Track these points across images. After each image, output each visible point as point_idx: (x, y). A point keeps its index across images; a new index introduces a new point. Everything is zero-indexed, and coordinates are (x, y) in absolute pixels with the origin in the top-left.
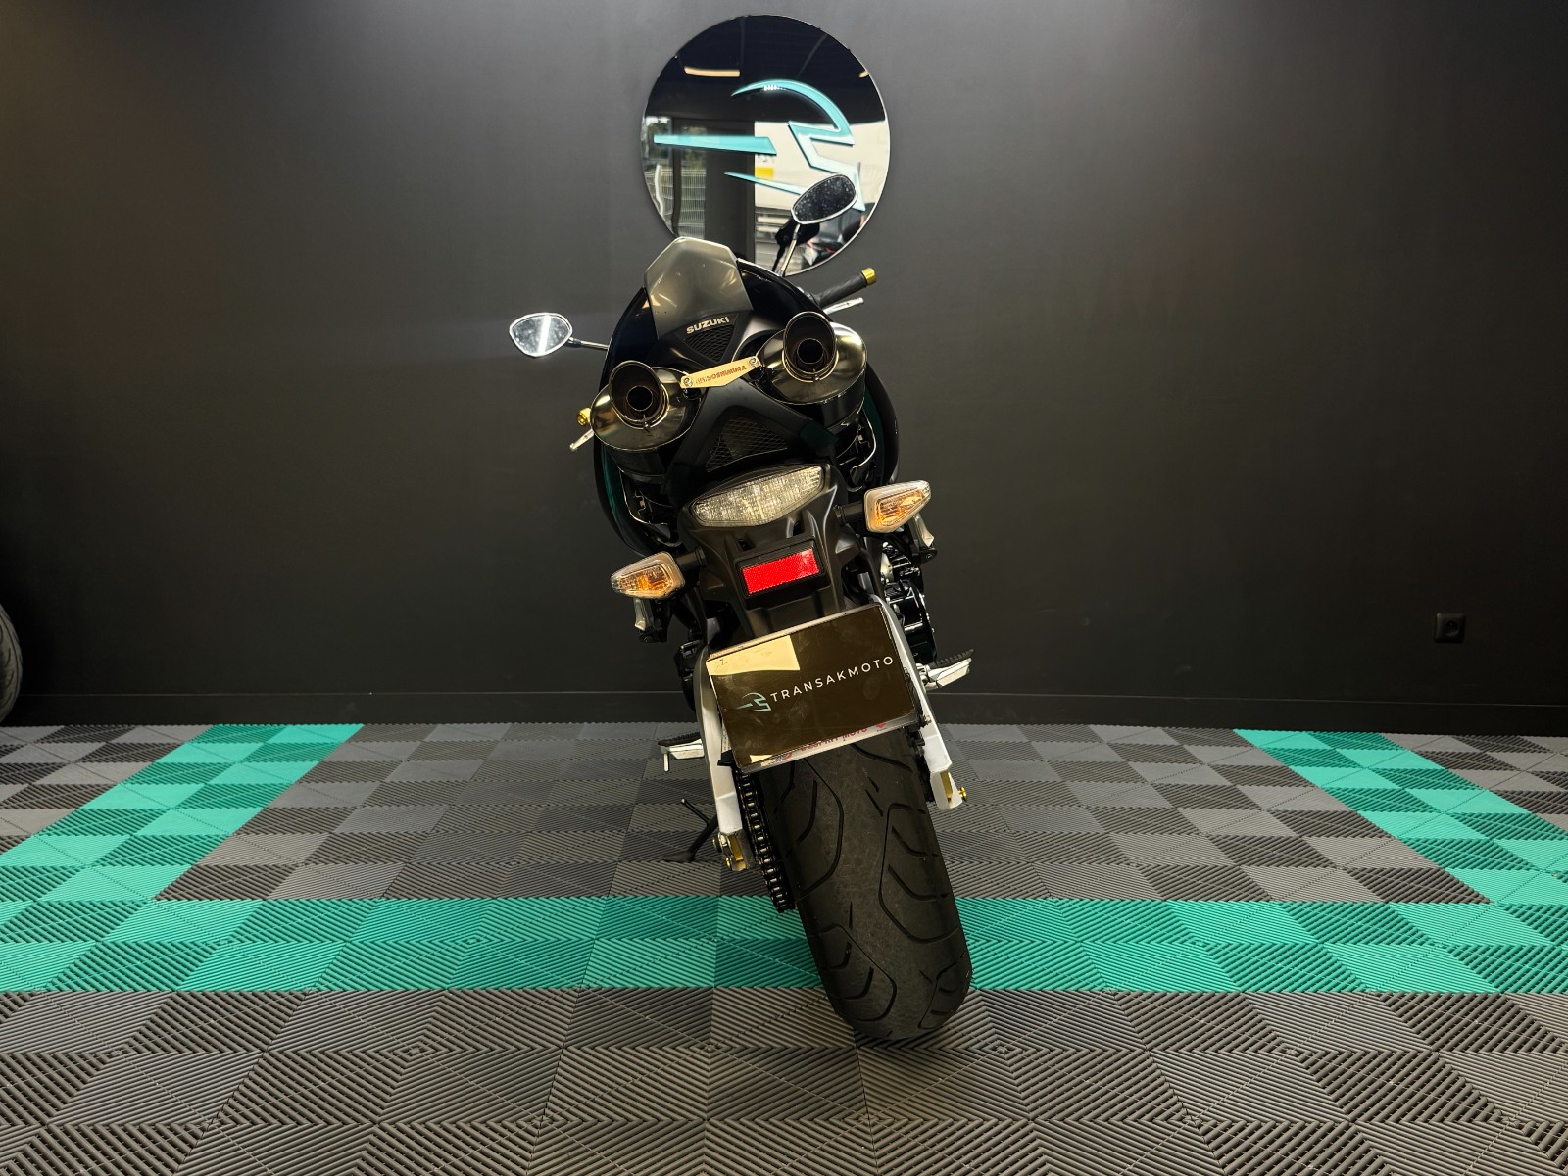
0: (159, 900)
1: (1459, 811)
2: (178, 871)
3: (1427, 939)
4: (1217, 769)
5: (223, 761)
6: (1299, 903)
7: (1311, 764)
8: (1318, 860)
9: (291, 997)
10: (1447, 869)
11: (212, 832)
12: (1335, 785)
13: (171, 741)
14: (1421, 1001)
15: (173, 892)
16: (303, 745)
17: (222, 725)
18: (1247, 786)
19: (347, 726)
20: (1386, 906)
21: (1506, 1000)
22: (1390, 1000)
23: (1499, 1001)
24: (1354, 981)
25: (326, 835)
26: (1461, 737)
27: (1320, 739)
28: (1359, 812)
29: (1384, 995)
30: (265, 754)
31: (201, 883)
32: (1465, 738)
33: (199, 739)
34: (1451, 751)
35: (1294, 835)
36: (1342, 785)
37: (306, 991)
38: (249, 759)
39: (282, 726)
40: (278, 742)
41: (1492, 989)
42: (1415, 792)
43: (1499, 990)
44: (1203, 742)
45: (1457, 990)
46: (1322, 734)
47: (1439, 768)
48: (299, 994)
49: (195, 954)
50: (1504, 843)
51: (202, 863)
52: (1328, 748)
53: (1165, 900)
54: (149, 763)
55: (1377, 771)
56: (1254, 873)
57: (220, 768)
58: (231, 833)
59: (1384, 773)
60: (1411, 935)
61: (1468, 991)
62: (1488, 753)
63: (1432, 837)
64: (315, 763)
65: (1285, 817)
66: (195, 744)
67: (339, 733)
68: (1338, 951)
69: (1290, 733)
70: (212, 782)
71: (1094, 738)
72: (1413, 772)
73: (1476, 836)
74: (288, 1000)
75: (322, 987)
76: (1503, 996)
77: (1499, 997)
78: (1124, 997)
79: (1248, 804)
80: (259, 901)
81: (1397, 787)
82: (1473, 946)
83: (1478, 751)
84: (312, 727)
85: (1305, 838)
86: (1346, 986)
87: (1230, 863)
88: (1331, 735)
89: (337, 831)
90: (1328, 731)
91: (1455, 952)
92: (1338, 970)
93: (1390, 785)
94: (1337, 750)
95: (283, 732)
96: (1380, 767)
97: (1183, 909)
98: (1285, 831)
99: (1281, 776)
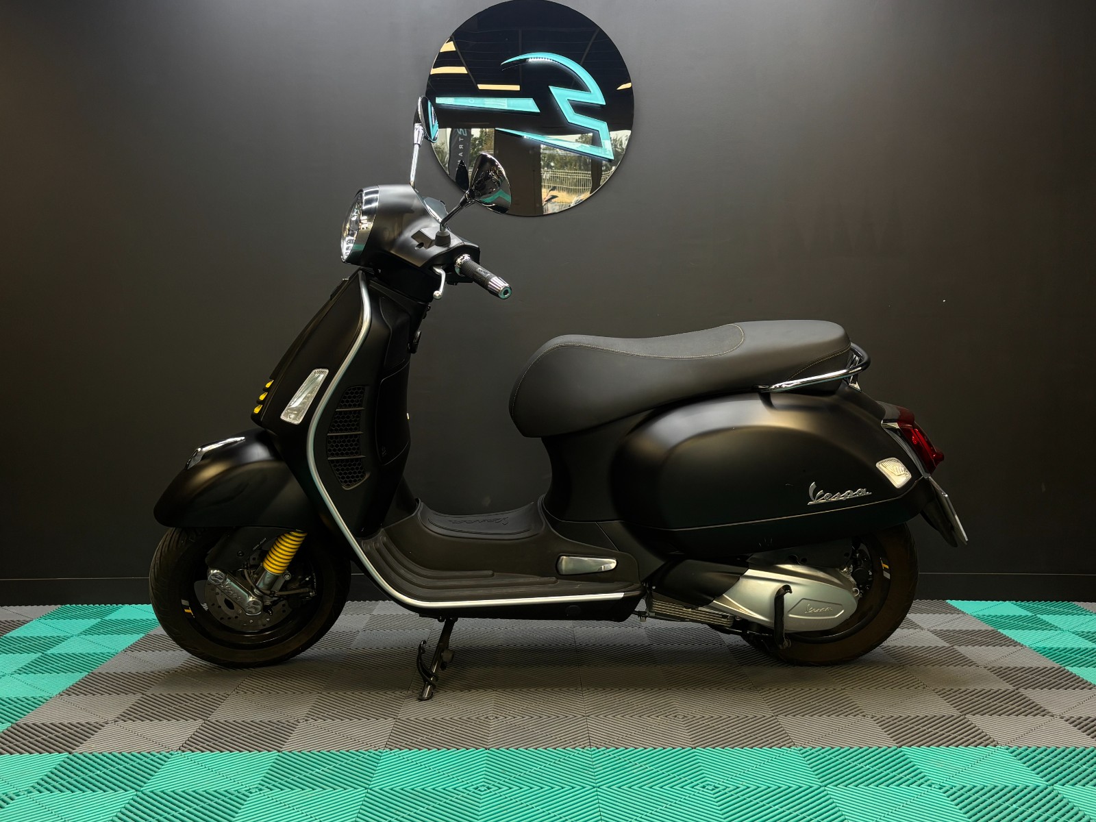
5: (62, 634)
8: (1037, 710)
12: (1041, 645)
27: (1021, 606)
28: (1067, 668)
35: (1011, 688)
36: (1048, 645)
38: (86, 632)
52: (1030, 614)
57: (59, 640)
85: (1022, 690)
88: (1031, 604)
94: (1038, 616)
99: (993, 638)
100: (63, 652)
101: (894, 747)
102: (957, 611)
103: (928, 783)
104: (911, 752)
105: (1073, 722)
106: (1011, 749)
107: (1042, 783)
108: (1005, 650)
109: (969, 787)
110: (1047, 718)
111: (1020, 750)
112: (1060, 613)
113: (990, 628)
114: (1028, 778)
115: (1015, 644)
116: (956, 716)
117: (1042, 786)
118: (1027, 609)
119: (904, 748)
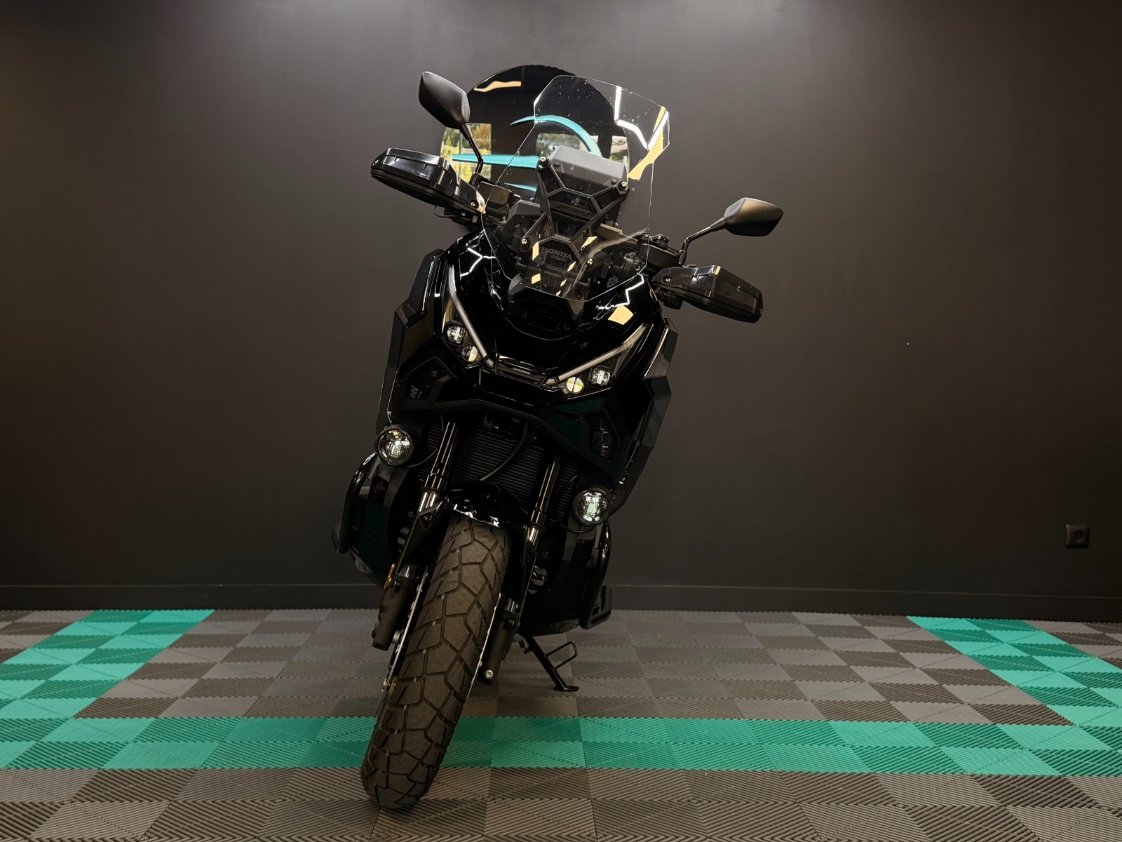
0: (77, 718)
1: (1070, 671)
2: (88, 702)
3: (1019, 746)
4: (887, 642)
5: (108, 634)
6: (929, 723)
7: (962, 640)
8: (952, 699)
9: (186, 772)
10: (1047, 706)
11: (109, 679)
12: (976, 654)
13: (64, 621)
14: (1004, 779)
15: (86, 713)
16: (169, 624)
17: (101, 610)
18: (907, 653)
19: (201, 611)
20: (994, 726)
21: (1065, 780)
22: (981, 780)
23: (1059, 780)
24: (956, 768)
25: (196, 680)
26: (1089, 623)
29: (975, 776)
30: (139, 630)
31: (105, 707)
32: (1093, 624)
33: (86, 619)
34: (1077, 632)
35: (935, 683)
36: (982, 653)
37: (197, 768)
38: (128, 632)
39: (150, 611)
40: (149, 622)
41: (1056, 773)
42: (1040, 659)
43: (1061, 774)
44: (880, 625)
45: (1030, 774)
46: (977, 621)
47: (1063, 643)
48: (192, 771)
49: (112, 750)
50: (1098, 691)
51: (105, 696)
52: (978, 629)
53: (829, 721)
54: (50, 635)
55: (1014, 646)
56: (899, 706)
58: (123, 678)
59: (1019, 647)
60: (1010, 743)
61: (1039, 774)
62: (1107, 634)
63: (1042, 686)
64: (180, 635)
65: (931, 673)
66: (83, 622)
67: (196, 617)
68: (949, 751)
69: (952, 619)
70: (103, 647)
71: (796, 621)
72: (1043, 646)
73: (1076, 685)
74: (184, 773)
75: (207, 767)
76: (1063, 778)
77: (1060, 777)
78: (786, 774)
79: (907, 664)
80: (152, 720)
81: (1025, 655)
82: (1051, 750)
83: (1099, 633)
84: (173, 612)
85: (944, 686)
86: (950, 770)
87: (882, 699)
88: (984, 621)
89: (205, 677)
90: (982, 618)
91: (1036, 754)
92: (947, 761)
93: (1020, 653)
95: (150, 616)
96: (1017, 642)
97: (841, 727)
98: (931, 681)
100: (116, 647)
101: (823, 721)
102: (913, 625)
103: (844, 744)
104: (837, 725)
105: (976, 707)
106: (917, 724)
107: (931, 744)
108: (944, 656)
109: (874, 747)
110: (957, 704)
111: (925, 725)
112: (1007, 629)
113: (937, 639)
114: (924, 741)
115: (953, 651)
116: (881, 701)
117: (932, 747)
118: (978, 625)
119: (832, 723)
